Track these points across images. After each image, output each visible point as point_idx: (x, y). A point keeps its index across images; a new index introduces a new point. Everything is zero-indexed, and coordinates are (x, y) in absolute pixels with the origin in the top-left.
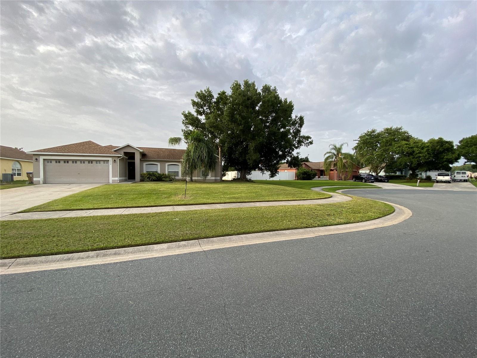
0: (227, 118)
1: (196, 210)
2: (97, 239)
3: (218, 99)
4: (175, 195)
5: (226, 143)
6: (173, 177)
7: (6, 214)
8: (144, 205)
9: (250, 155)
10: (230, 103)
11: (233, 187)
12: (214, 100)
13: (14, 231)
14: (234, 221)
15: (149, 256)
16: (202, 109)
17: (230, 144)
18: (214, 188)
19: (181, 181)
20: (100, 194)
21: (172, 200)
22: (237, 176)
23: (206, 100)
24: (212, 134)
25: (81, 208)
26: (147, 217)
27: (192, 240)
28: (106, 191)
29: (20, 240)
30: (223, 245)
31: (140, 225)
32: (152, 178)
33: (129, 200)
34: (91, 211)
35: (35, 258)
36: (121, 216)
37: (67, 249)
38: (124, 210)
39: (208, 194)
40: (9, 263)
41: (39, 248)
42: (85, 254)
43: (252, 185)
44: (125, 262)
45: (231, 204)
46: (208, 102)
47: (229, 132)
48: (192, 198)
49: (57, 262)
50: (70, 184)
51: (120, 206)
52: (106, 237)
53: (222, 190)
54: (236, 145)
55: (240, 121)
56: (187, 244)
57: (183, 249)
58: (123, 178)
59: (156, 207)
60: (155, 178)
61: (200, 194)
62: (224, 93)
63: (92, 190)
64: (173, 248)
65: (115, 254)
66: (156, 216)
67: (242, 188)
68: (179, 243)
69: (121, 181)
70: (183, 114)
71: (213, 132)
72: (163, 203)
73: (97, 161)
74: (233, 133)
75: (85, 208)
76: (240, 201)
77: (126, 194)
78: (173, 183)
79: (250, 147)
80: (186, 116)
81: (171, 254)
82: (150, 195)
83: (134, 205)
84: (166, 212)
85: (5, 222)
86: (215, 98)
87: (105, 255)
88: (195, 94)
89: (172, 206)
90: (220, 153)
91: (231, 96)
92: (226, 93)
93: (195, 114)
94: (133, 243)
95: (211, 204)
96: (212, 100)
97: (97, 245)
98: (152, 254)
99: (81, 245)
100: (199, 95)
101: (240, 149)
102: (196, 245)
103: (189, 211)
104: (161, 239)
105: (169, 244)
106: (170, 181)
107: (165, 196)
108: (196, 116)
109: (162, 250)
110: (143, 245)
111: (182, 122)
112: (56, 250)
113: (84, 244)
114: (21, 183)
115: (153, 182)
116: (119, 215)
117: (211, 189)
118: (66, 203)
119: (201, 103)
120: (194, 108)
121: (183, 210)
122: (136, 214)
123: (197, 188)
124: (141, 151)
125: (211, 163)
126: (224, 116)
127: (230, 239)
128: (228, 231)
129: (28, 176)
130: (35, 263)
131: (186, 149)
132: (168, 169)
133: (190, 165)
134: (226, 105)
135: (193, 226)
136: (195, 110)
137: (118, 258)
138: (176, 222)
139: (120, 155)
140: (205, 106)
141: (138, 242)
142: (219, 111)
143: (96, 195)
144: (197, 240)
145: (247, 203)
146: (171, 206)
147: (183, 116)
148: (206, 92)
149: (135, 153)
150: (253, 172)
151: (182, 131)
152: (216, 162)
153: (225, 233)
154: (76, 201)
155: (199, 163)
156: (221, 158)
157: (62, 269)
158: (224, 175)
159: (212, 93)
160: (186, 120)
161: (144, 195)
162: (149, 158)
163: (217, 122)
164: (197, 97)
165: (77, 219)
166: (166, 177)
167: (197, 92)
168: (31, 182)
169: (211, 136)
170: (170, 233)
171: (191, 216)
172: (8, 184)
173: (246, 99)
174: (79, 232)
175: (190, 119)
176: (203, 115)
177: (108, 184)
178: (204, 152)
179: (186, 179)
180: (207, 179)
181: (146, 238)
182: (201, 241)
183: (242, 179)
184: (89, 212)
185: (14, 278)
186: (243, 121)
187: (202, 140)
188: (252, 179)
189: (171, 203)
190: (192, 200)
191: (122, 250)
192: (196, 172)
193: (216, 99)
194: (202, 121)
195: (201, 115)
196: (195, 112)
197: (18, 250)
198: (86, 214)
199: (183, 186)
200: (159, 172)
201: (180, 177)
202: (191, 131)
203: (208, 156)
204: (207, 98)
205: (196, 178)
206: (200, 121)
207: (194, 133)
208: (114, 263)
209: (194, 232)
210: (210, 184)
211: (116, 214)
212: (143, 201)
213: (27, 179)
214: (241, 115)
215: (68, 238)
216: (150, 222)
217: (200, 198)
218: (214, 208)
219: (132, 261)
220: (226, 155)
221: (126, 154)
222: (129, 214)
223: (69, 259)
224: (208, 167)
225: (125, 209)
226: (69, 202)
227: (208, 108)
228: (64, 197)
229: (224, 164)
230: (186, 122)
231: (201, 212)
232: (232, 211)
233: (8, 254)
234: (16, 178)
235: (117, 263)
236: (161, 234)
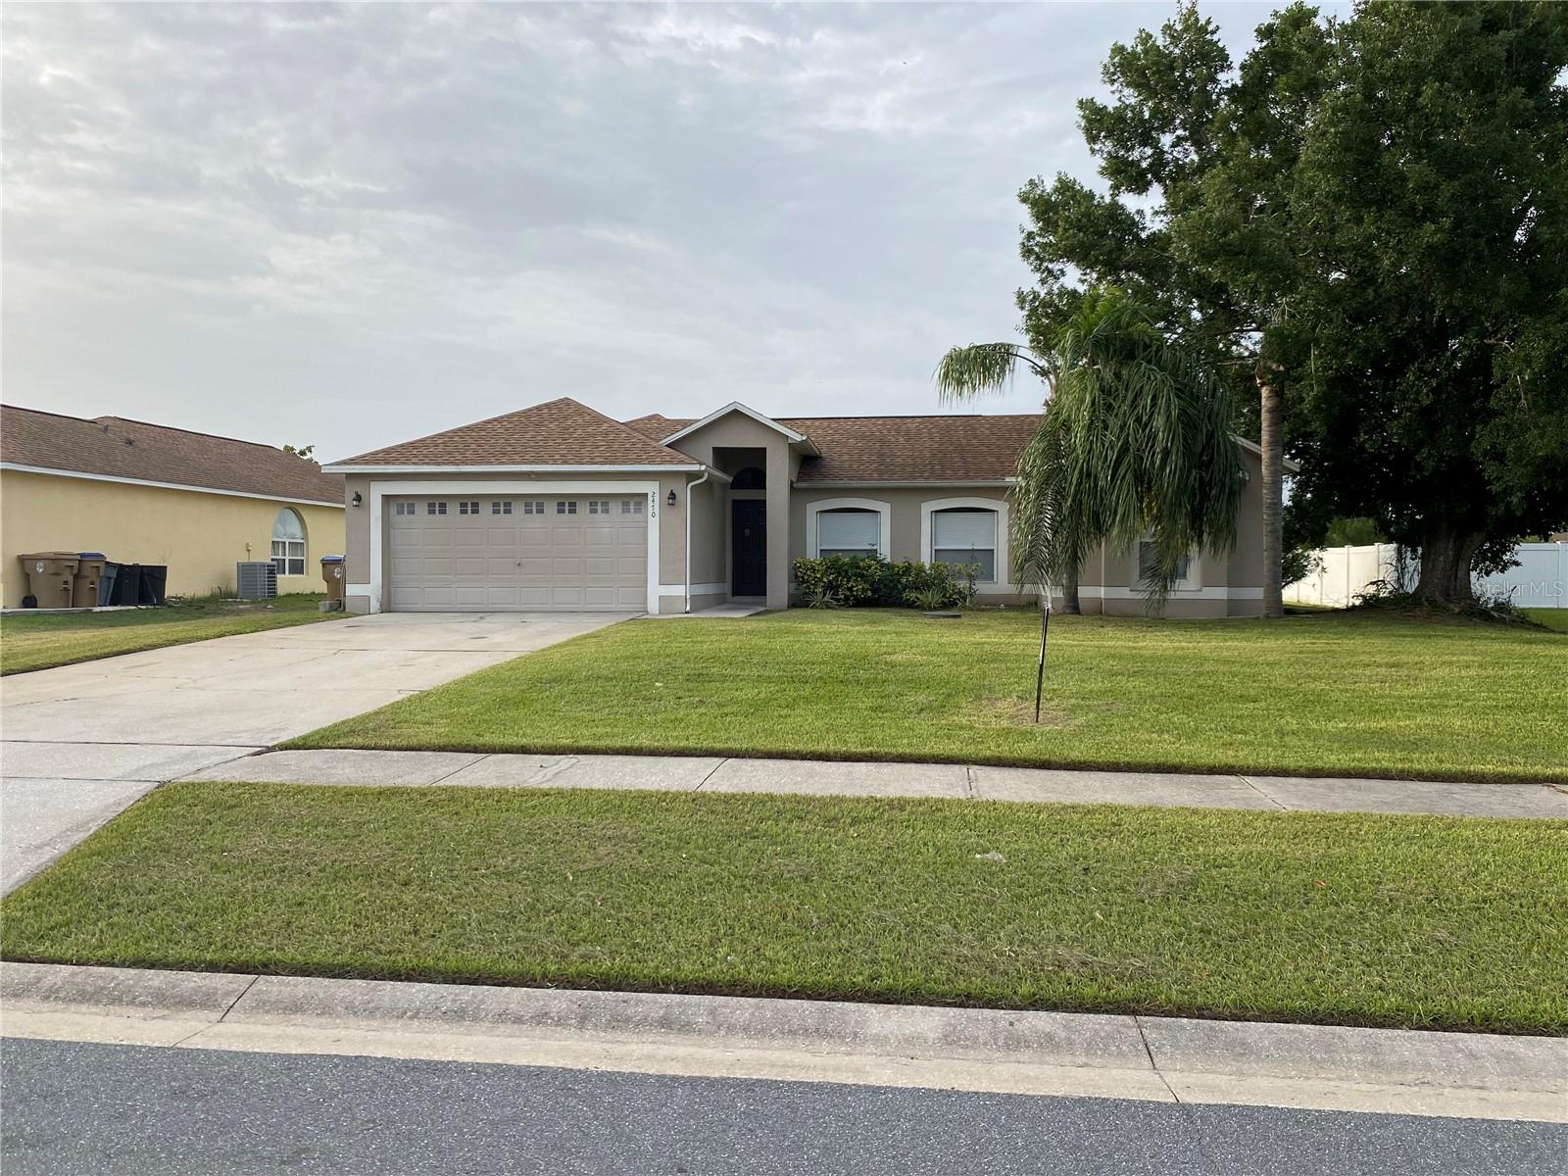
0: (1326, 185)
1: (1112, 809)
2: (586, 923)
3: (1255, 68)
4: (978, 697)
5: (1314, 352)
6: (963, 584)
7: (236, 752)
8: (811, 747)
9: (1508, 427)
10: (1348, 75)
11: (1366, 658)
12: (1232, 77)
13: (260, 838)
14: (1397, 915)
15: (837, 1069)
16: (1149, 151)
17: (1344, 355)
18: (1226, 662)
19: (1010, 607)
20: (605, 673)
21: (961, 728)
22: (1389, 575)
23: (1173, 88)
24: (1212, 303)
25: (524, 741)
26: (831, 821)
27: (1096, 1009)
28: (634, 657)
29: (279, 882)
30: (1320, 1085)
31: (792, 867)
32: (850, 589)
33: (735, 708)
34: (565, 761)
35: (326, 981)
36: (698, 801)
37: (452, 961)
38: (710, 766)
39: (1188, 704)
40: (228, 994)
41: (344, 933)
42: (529, 998)
43: (1519, 649)
44: (712, 1083)
45: (1363, 783)
46: (1185, 100)
47: (1335, 275)
48: (1081, 720)
49: (411, 1018)
50: (481, 612)
51: (692, 744)
52: (627, 919)
53: (1290, 679)
54: (1393, 361)
55: (1423, 188)
56: (1063, 1035)
57: (1042, 1063)
58: (709, 589)
59: (872, 767)
60: (864, 590)
61: (1134, 696)
62: (1300, 18)
63: (573, 649)
64: (974, 1043)
65: (666, 1023)
66: (873, 819)
67: (1443, 672)
68: (1012, 1015)
69: (699, 603)
70: (1024, 200)
71: (1221, 288)
72: (910, 745)
73: (595, 501)
74: (1363, 279)
75: (539, 742)
76: (1435, 766)
77: (724, 678)
78: (964, 620)
79: (1505, 368)
80: (1044, 208)
81: (964, 1084)
82: (838, 688)
83: (762, 743)
84: (927, 800)
85: (229, 792)
86: (1236, 65)
87: (618, 1022)
88: (1106, 60)
89: (964, 768)
90: (1264, 424)
91: (1350, 32)
92: (1314, 13)
93: (1101, 188)
94: (755, 977)
95: (1212, 771)
96: (1215, 81)
97: (581, 956)
98: (855, 1058)
99: (512, 943)
100: (1128, 66)
101: (1417, 386)
102: (1121, 1054)
103: (1065, 808)
104: (905, 969)
105: (952, 1011)
106: (945, 606)
107: (922, 698)
108: (1108, 200)
109: (910, 1044)
110: (809, 998)
111: (1019, 250)
112: (407, 959)
113: (525, 939)
114: (302, 609)
115: (852, 612)
116: (687, 794)
117: (1207, 667)
118: (463, 711)
119: (1142, 112)
120: (1093, 151)
121: (1029, 798)
122: (772, 798)
123: (1113, 656)
124: (798, 438)
125: (1205, 496)
126: (1302, 171)
127: (1375, 1048)
128: (1355, 988)
129: (328, 578)
130: (325, 1009)
131: (1042, 411)
132: (933, 540)
133: (1065, 511)
134: (1315, 98)
135: (1097, 914)
136: (1099, 161)
137: (681, 1051)
138: (989, 873)
139: (695, 468)
140: (1166, 125)
141: (779, 968)
142: (1258, 148)
143: (587, 679)
144: (1127, 1019)
145: (1492, 787)
146: (956, 768)
147: (1025, 209)
148: (1175, 39)
149: (765, 449)
150: (1528, 553)
151: (1021, 299)
152: (1243, 483)
153: (1329, 1000)
154: (504, 702)
155: (1123, 497)
156: (1275, 459)
157: (428, 1063)
158: (1295, 571)
159: (1215, 38)
160: (1044, 231)
161: (808, 690)
162: (836, 477)
163: (1246, 220)
164: (1113, 82)
165: (500, 797)
166: (923, 583)
167: (1119, 50)
168: (335, 605)
169: (1207, 319)
170: (958, 942)
171: (1085, 844)
172: (257, 610)
173: (1477, 27)
174: (509, 874)
175: (1067, 220)
176: (1156, 189)
177: (640, 618)
178: (1159, 422)
179: (1038, 596)
180: (1171, 596)
181: (821, 952)
182: (1157, 1027)
183: (1432, 602)
184: (555, 769)
185: (235, 1078)
186: (1447, 189)
187: (1147, 347)
188: (1520, 602)
189: (953, 748)
190: (1079, 734)
191: (698, 1005)
192: (1099, 555)
193: (1243, 67)
194: (1148, 224)
195: (1140, 185)
196: (1103, 172)
197: (264, 933)
198: (539, 778)
199: (1020, 639)
200: (885, 552)
201: (1001, 582)
202: (1075, 292)
203: (1187, 451)
204: (1182, 75)
205: (1102, 592)
206: (1134, 224)
207: (1093, 308)
208: (661, 1078)
209: (1108, 959)
210: (1197, 635)
211: (673, 789)
212: (805, 725)
213: (322, 587)
214: (1430, 146)
215: (463, 901)
216: (843, 857)
217: (1132, 728)
218: (1233, 806)
219: (749, 1086)
220: (1307, 436)
221: (723, 456)
222: (734, 796)
223: (459, 1015)
224: (1182, 522)
225: (717, 761)
226: (475, 707)
227: (1186, 139)
228: (455, 683)
229: (1293, 498)
230: (1043, 246)
231: (1150, 823)
232: (1380, 836)
233: (226, 946)
234: (286, 583)
235: (674, 1078)
236: (904, 944)
